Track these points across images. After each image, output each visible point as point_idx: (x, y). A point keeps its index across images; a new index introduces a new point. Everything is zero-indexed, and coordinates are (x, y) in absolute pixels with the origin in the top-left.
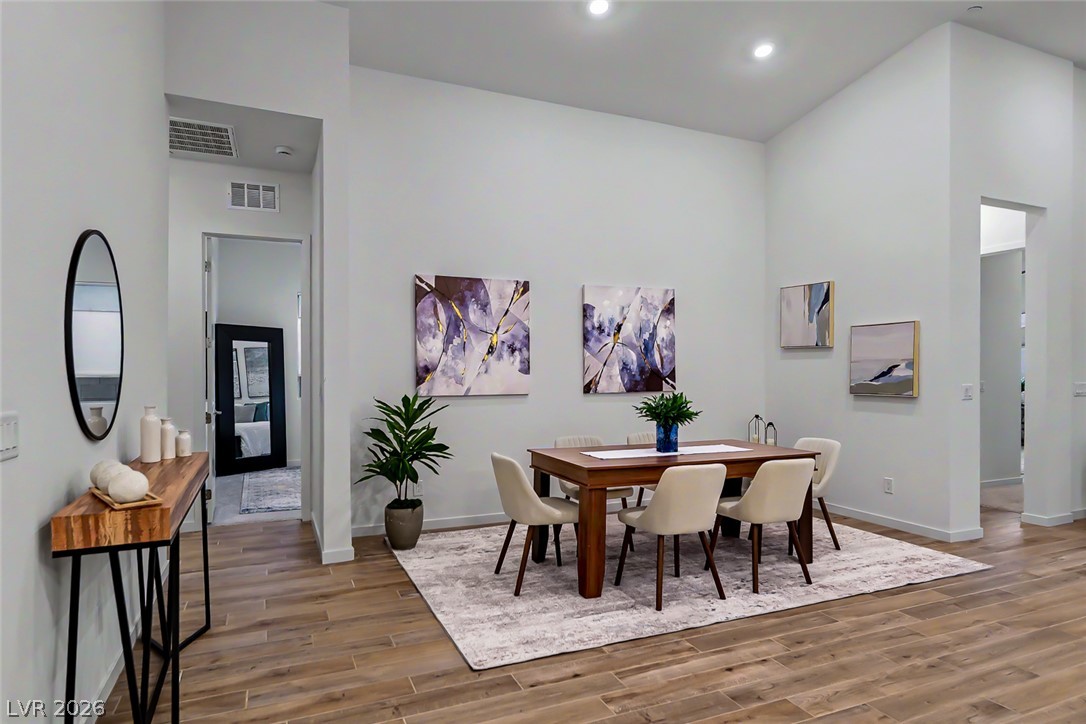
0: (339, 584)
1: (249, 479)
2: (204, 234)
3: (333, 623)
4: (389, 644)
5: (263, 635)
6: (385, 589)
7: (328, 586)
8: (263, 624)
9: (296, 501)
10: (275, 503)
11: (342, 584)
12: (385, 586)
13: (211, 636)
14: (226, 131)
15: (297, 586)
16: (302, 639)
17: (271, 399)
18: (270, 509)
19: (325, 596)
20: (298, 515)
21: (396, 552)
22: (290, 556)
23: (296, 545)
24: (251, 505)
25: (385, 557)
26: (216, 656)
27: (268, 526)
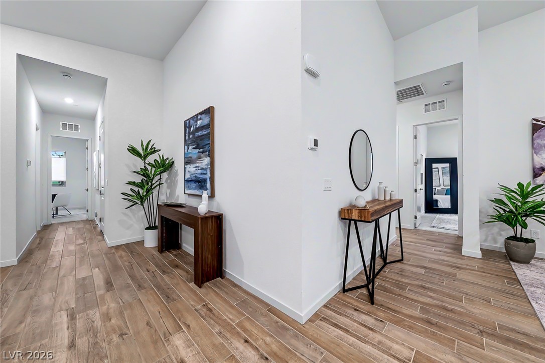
0: (468, 265)
1: (438, 216)
2: (414, 126)
3: (458, 279)
4: (489, 302)
5: (423, 271)
6: (496, 277)
7: (462, 264)
8: (424, 267)
9: (456, 227)
10: (447, 226)
11: (469, 266)
12: (497, 275)
13: (403, 263)
14: (419, 86)
15: (445, 259)
16: (440, 279)
17: (451, 187)
18: (443, 228)
19: (459, 268)
20: (457, 233)
21: (512, 263)
22: (446, 247)
23: (452, 244)
24: (436, 225)
25: (505, 263)
26: (402, 270)
27: (440, 234)
